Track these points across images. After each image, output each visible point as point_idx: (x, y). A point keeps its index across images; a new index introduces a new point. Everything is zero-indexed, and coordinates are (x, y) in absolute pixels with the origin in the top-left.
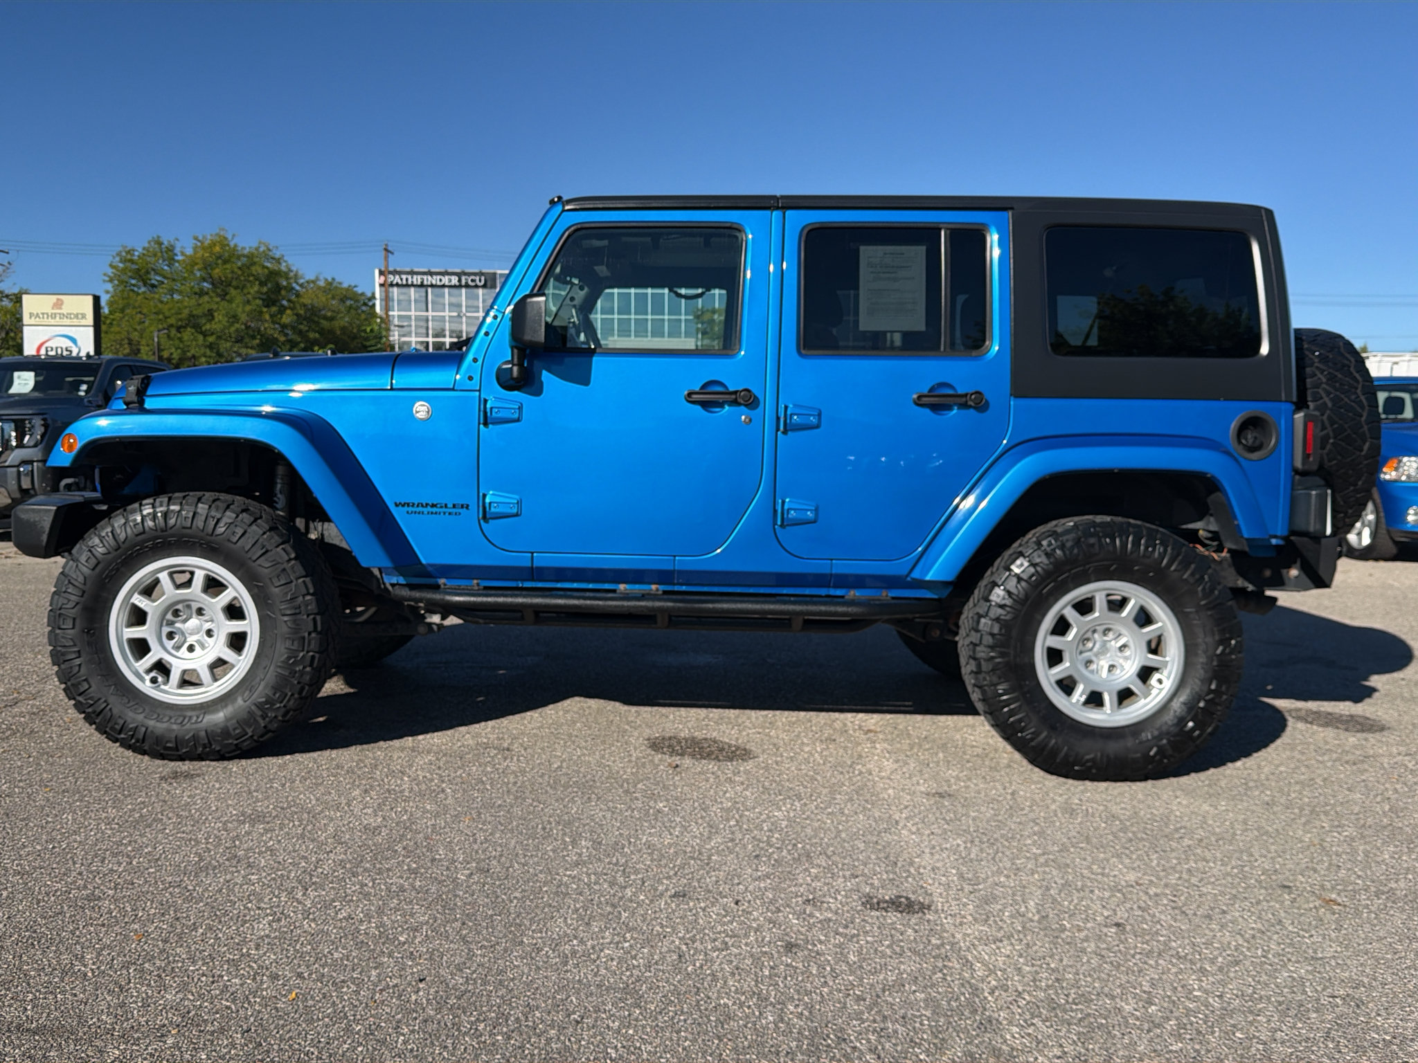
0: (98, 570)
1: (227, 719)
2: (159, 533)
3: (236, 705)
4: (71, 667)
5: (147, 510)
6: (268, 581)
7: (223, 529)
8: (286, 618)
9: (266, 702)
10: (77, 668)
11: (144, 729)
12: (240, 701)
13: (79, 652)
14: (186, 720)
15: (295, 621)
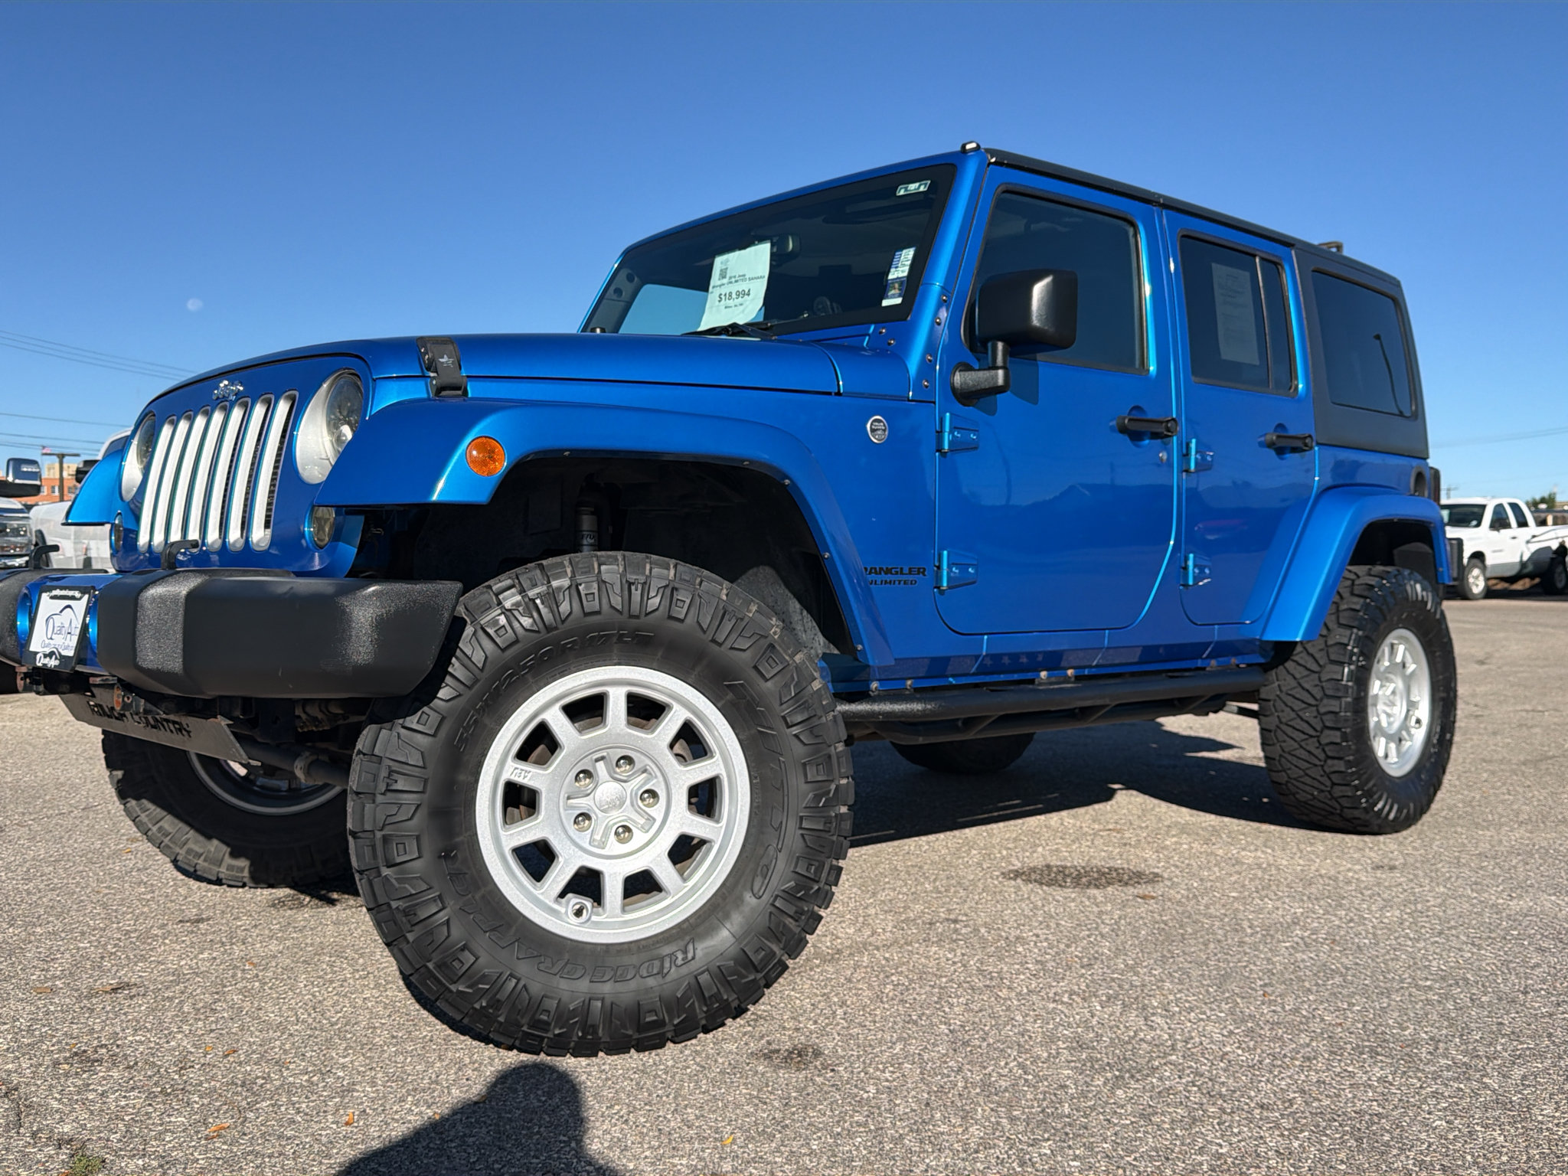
0: (443, 734)
1: (738, 939)
2: (544, 635)
3: (746, 909)
4: (431, 932)
5: (511, 599)
6: (753, 674)
7: (657, 600)
8: (795, 730)
9: (798, 887)
10: (445, 928)
11: (599, 1004)
12: (749, 899)
13: (440, 896)
14: (667, 965)
15: (811, 730)
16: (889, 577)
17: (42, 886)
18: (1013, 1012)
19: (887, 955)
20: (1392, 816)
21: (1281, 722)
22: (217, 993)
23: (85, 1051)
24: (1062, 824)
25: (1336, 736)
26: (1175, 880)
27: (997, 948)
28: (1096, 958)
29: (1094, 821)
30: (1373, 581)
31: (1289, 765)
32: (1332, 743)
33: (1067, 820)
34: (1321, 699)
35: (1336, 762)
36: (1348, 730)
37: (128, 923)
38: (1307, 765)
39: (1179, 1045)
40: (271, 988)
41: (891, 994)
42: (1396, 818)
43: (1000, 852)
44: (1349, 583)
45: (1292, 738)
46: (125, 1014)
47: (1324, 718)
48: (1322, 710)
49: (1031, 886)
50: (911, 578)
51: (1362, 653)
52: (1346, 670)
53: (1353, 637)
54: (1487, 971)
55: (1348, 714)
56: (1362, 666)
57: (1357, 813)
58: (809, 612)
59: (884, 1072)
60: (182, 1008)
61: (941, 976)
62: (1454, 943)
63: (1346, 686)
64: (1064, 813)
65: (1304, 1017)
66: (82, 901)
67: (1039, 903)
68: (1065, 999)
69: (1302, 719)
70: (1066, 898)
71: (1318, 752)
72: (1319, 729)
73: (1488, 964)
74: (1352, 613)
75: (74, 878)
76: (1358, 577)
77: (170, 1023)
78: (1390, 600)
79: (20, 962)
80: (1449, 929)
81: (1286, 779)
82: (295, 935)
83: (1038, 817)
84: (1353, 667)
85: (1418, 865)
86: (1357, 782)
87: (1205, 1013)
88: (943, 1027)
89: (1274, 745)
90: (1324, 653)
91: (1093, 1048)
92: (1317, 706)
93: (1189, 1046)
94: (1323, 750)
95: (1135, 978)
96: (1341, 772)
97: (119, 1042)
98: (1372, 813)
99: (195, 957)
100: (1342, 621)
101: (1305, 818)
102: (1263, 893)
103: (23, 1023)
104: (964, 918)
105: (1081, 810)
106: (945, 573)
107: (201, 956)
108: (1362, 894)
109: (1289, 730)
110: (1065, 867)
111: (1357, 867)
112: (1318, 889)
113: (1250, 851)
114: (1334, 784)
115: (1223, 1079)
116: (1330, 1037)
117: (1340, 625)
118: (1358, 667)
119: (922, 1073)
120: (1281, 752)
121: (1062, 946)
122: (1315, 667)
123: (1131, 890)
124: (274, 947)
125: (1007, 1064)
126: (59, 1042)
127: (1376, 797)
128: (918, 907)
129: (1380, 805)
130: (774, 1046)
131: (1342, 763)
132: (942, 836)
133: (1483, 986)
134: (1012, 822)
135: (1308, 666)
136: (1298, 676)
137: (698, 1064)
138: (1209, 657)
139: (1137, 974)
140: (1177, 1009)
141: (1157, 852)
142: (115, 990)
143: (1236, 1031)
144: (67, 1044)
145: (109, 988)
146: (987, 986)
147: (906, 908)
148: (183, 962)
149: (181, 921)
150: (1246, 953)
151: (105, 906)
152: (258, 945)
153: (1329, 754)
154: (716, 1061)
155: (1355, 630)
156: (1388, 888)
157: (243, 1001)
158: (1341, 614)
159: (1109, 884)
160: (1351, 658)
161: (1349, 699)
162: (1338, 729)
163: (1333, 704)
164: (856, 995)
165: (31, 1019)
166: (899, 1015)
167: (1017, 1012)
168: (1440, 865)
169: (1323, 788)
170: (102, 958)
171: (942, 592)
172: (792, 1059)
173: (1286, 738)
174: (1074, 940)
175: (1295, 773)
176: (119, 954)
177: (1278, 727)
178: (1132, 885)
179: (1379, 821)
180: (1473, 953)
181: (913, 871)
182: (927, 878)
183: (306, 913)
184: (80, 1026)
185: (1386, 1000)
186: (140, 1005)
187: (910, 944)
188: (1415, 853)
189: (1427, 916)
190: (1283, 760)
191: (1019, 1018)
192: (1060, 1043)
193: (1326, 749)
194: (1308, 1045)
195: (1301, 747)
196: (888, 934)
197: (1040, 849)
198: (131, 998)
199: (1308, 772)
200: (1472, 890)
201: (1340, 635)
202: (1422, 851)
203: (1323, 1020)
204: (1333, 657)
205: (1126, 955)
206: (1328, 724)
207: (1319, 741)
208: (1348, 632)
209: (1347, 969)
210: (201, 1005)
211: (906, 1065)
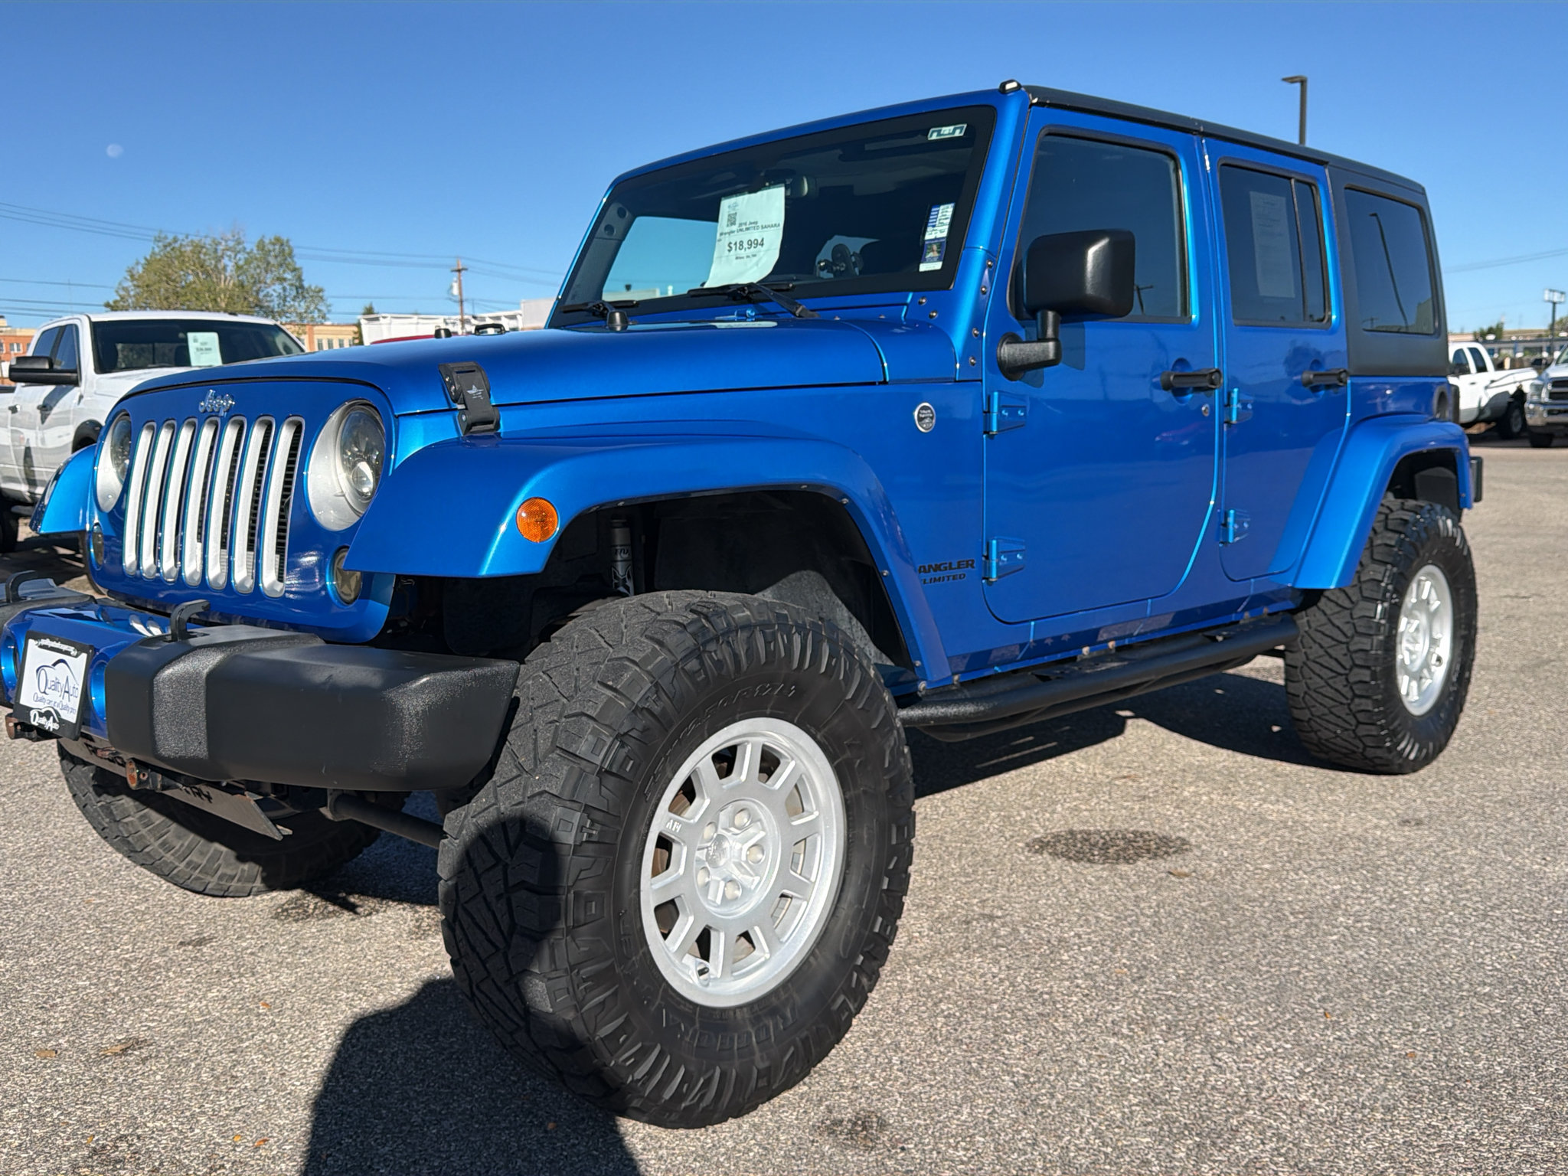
16: (939, 574)
17: (27, 896)
18: (1075, 1053)
19: (930, 972)
20: (1412, 756)
21: (1308, 659)
22: (234, 1051)
23: (104, 1147)
24: (1075, 771)
25: (1365, 675)
26: (1204, 847)
27: (1041, 955)
28: (1146, 968)
29: (1106, 765)
30: (1407, 516)
31: (1314, 703)
32: (1361, 682)
33: (1078, 764)
34: (1353, 637)
35: (1363, 701)
36: (1378, 669)
37: (126, 950)
38: (1332, 703)
39: (1254, 1093)
40: (291, 1042)
41: (944, 1030)
42: (1416, 758)
43: (1019, 815)
44: (1382, 517)
45: (1319, 675)
46: (140, 1087)
47: (1354, 656)
48: (1353, 648)
49: (1059, 861)
50: (959, 572)
51: (1395, 591)
52: (1380, 608)
53: (1387, 574)
54: (1542, 969)
55: (1380, 652)
56: (1396, 604)
57: (1379, 753)
58: (859, 619)
59: (956, 1148)
60: (199, 1076)
61: (992, 1002)
62: (1501, 929)
63: (1379, 625)
64: (1074, 755)
65: (1372, 1045)
66: (72, 916)
67: (1072, 887)
68: (1125, 1031)
69: (1331, 657)
70: (1098, 879)
71: (1345, 691)
72: (1348, 667)
73: (1542, 959)
74: (1387, 549)
75: (60, 883)
76: (1391, 511)
77: (191, 1099)
78: (1423, 535)
79: (18, 1012)
80: (1493, 908)
81: (1309, 716)
82: (305, 960)
83: (1049, 761)
84: (1386, 605)
85: (1443, 817)
86: (1383, 721)
87: (1269, 1045)
88: (1007, 1078)
89: (1298, 682)
90: (1356, 589)
91: (1166, 1102)
92: (1347, 643)
93: (1264, 1094)
94: (1351, 688)
95: (1190, 996)
96: (1369, 711)
97: (139, 1132)
98: (1394, 753)
99: (205, 996)
100: (1376, 557)
101: (1322, 756)
102: (1296, 863)
103: (32, 1104)
104: (1000, 914)
105: (1090, 750)
106: (994, 564)
107: (210, 995)
108: (1395, 860)
109: (1317, 668)
110: (1089, 833)
111: (1384, 822)
112: (1349, 854)
113: (1271, 803)
114: (1359, 723)
115: (1307, 1144)
116: (1404, 1075)
117: (1374, 561)
118: (1391, 604)
119: (996, 1150)
120: (1306, 689)
121: (1107, 951)
122: (1347, 604)
123: (1163, 865)
124: (286, 978)
125: (1081, 1131)
126: (74, 1133)
127: (1400, 736)
128: (950, 899)
129: (1402, 745)
130: (836, 1115)
131: (1369, 702)
132: (955, 792)
133: (1543, 992)
134: (1023, 770)
135: (1340, 602)
136: (1328, 612)
137: (760, 1145)
138: (1245, 610)
139: (1191, 988)
140: (1241, 1039)
141: (1177, 807)
142: (124, 1051)
143: (1308, 1070)
144: (84, 1136)
145: (118, 1049)
146: (1040, 1014)
147: (938, 899)
148: (192, 1005)
149: (182, 943)
150: (1296, 953)
151: (98, 923)
152: (269, 976)
153: (1357, 692)
154: (778, 1139)
155: (1389, 566)
156: (1420, 851)
157: (264, 1062)
158: (1376, 550)
159: (1139, 856)
160: (1384, 595)
161: (1381, 638)
162: (1368, 668)
163: (1364, 643)
164: (908, 1032)
165: (41, 1098)
166: (959, 1062)
167: (1079, 1053)
168: (1466, 818)
169: (1348, 726)
170: (105, 1001)
171: (990, 584)
172: (857, 1133)
173: (1313, 675)
174: (1118, 942)
175: (1319, 710)
176: (122, 995)
177: (1304, 663)
178: (1162, 857)
179: (1400, 761)
180: (1523, 944)
181: (936, 843)
182: (951, 854)
183: (312, 927)
184: (94, 1107)
185: (1449, 1017)
186: (155, 1073)
187: (950, 953)
188: (1437, 801)
189: (1467, 891)
190: (1307, 697)
191: (1082, 1061)
192: (1131, 1096)
193: (1354, 687)
194: (1384, 1088)
195: (1328, 685)
196: (925, 940)
197: (1059, 808)
198: (144, 1060)
199: (1333, 710)
200: (1505, 853)
201: (1374, 571)
202: (1445, 798)
203: (1392, 1050)
204: (1366, 594)
205: (1174, 961)
206: (1358, 662)
207: (1347, 680)
208: (1382, 569)
209: (1401, 971)
210: (220, 1070)
211: (978, 1138)
